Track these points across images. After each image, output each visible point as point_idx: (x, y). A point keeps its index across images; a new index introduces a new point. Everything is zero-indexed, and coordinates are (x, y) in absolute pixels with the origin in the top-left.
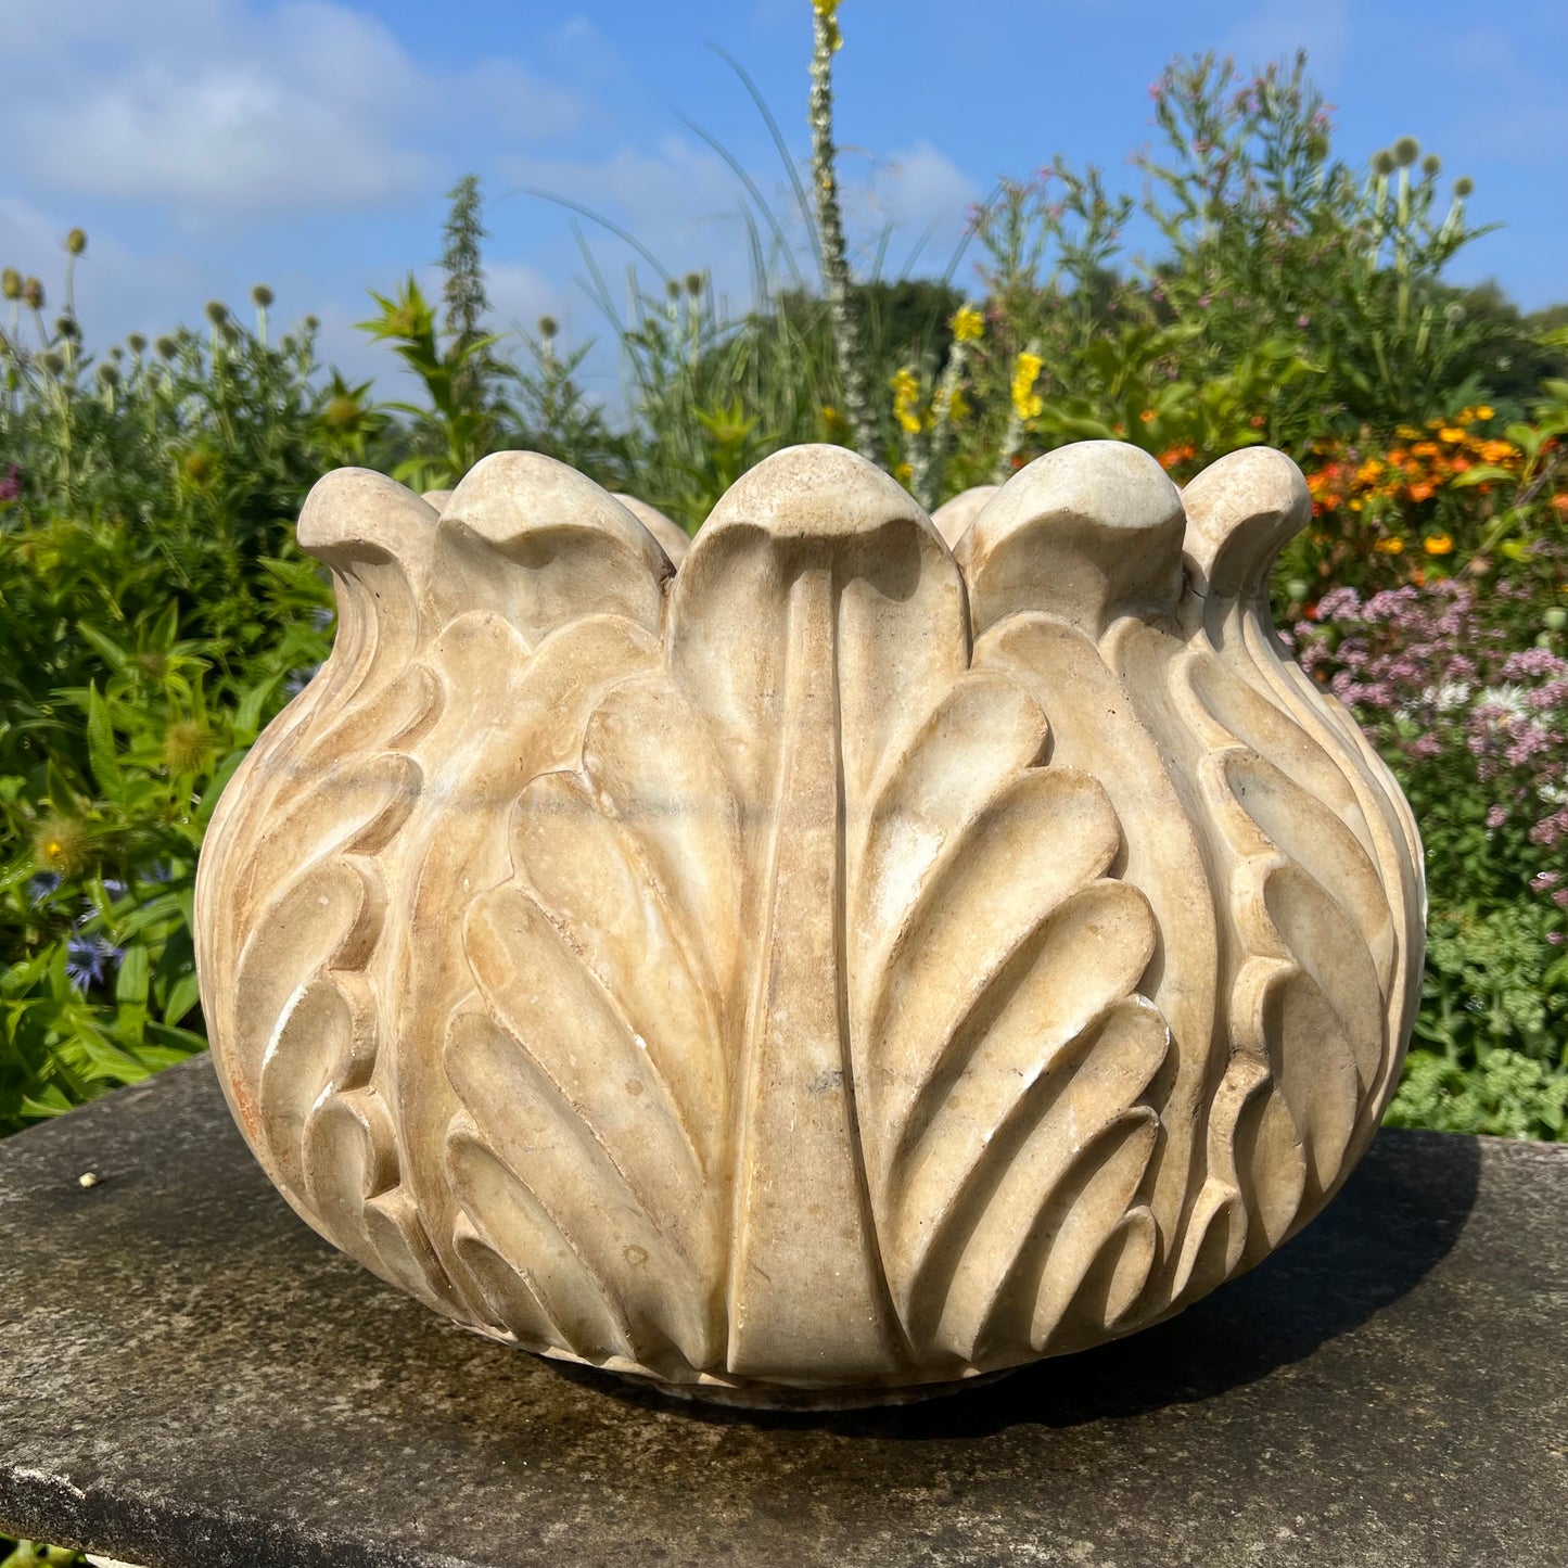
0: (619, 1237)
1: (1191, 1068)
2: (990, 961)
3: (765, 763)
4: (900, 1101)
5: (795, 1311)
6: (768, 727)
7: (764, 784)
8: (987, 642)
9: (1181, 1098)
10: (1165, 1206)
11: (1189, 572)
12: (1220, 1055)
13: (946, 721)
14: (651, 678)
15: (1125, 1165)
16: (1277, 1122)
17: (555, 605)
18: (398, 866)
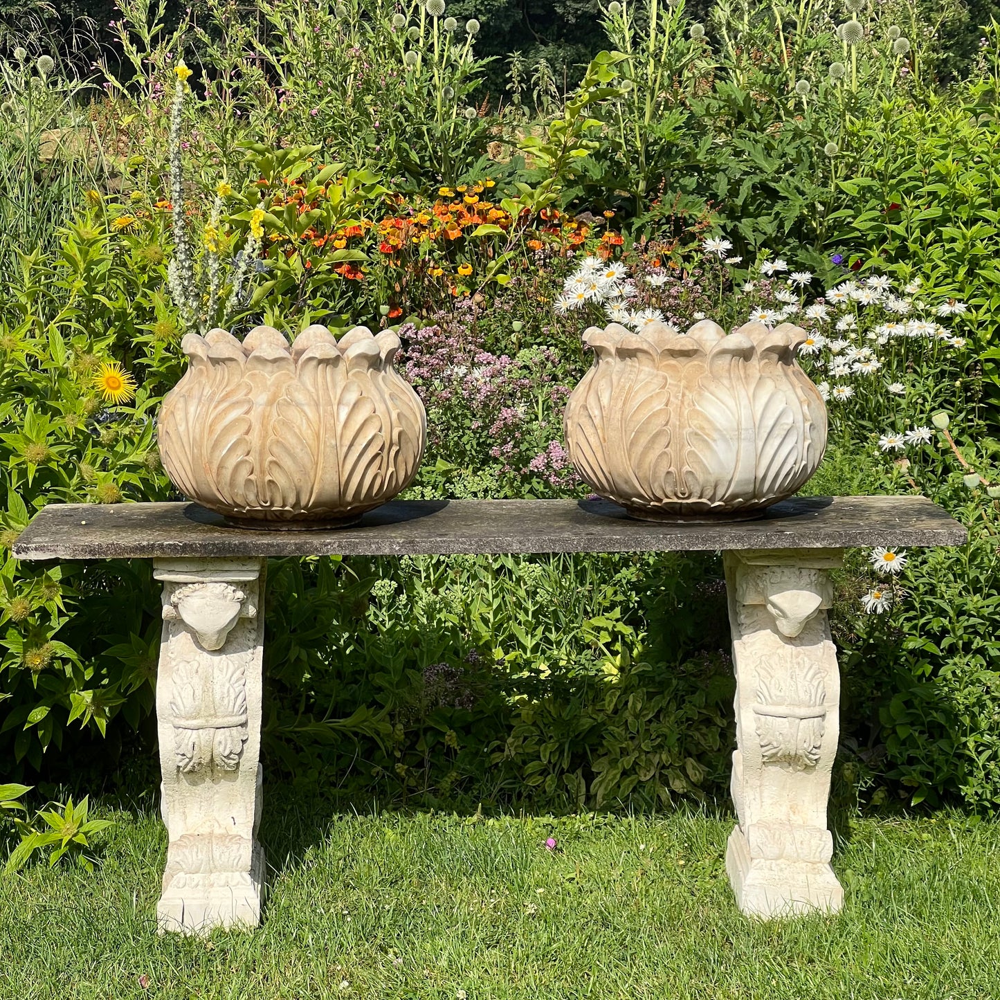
0: (296, 477)
1: (387, 446)
2: (358, 427)
3: (318, 396)
4: (345, 449)
5: (326, 487)
6: (317, 390)
7: (318, 399)
8: (350, 374)
9: (386, 450)
10: (383, 472)
11: (381, 360)
12: (391, 445)
13: (345, 389)
14: (295, 382)
15: (377, 462)
16: (400, 458)
17: (275, 369)
18: (254, 416)
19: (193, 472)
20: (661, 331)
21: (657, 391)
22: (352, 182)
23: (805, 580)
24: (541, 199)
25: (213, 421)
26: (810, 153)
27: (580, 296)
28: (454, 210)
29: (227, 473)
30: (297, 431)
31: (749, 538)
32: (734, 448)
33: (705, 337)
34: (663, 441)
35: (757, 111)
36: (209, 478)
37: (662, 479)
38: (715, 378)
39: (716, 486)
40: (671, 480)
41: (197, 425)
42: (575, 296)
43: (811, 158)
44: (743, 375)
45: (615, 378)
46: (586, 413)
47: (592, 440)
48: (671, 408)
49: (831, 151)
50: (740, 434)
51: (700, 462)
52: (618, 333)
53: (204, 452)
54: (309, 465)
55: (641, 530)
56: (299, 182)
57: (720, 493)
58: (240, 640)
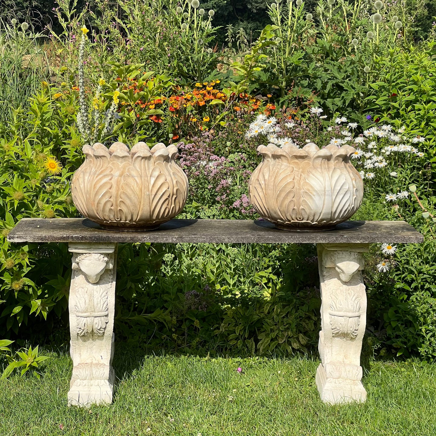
0: (131, 208)
1: (171, 195)
2: (159, 186)
3: (141, 173)
4: (153, 196)
5: (145, 213)
6: (141, 170)
8: (155, 164)
9: (171, 197)
10: (169, 206)
11: (169, 158)
12: (173, 195)
13: (153, 170)
14: (132, 167)
15: (167, 202)
16: (177, 200)
17: (123, 161)
18: (113, 181)
19: (87, 205)
20: (292, 147)
21: (289, 173)
22: (158, 80)
23: (352, 257)
24: (240, 89)
25: (96, 183)
26: (358, 71)
27: (256, 131)
28: (202, 93)
29: (101, 206)
30: (132, 188)
31: (328, 238)
32: (323, 198)
33: (310, 150)
34: (292, 195)
35: (335, 52)
36: (93, 208)
37: (291, 211)
38: (315, 168)
39: (314, 216)
40: (295, 212)
41: (89, 185)
42: (254, 131)
43: (358, 73)
44: (327, 168)
45: (271, 167)
46: (258, 183)
47: (261, 194)
48: (295, 181)
49: (367, 70)
50: (325, 193)
51: (307, 204)
52: (273, 148)
53: (91, 196)
54: (137, 203)
55: (281, 234)
56: (134, 80)
57: (316, 218)
58: (106, 279)
